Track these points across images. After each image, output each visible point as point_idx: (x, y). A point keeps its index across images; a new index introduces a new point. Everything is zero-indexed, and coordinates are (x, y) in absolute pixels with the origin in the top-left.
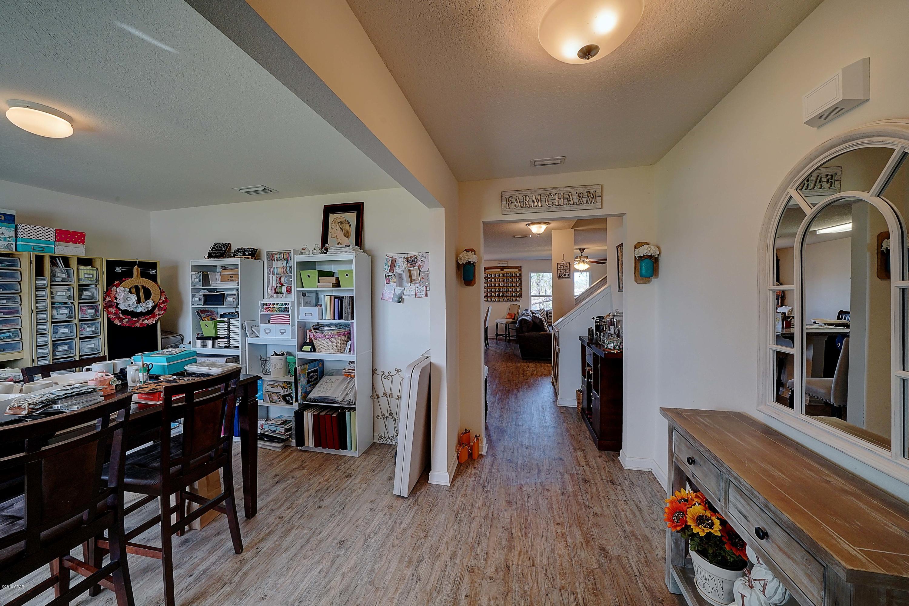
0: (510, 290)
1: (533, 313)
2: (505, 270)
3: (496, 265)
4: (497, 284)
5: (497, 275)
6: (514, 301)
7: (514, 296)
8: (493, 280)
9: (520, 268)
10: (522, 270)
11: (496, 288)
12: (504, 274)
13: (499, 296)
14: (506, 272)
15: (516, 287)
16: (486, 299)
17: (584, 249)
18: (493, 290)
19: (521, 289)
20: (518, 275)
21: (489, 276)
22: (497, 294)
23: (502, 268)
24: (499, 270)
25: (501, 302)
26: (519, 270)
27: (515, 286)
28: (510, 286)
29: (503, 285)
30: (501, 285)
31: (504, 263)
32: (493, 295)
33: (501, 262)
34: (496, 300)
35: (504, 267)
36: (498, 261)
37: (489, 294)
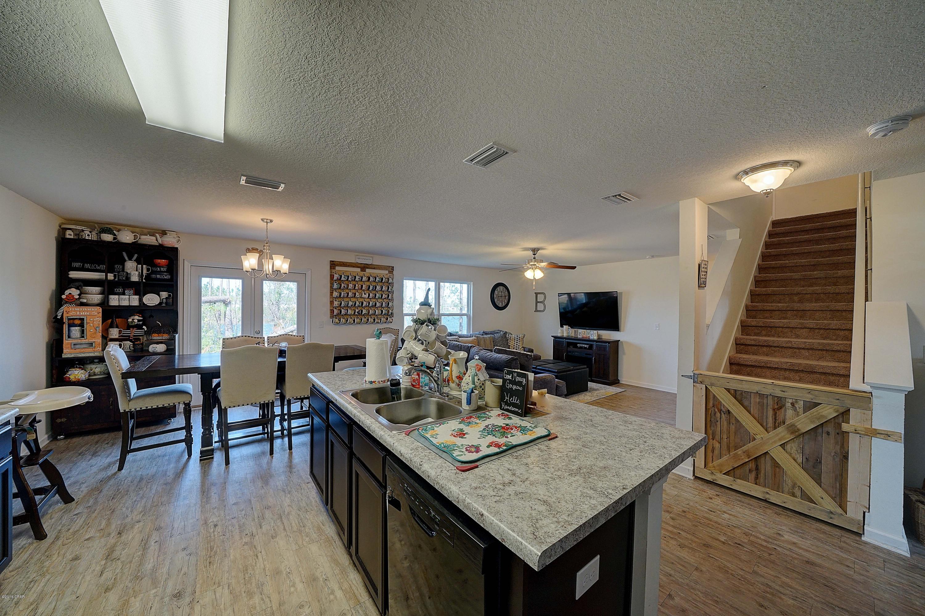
0: (378, 304)
2: (367, 270)
3: (353, 260)
4: (357, 294)
5: (357, 277)
7: (384, 315)
8: (351, 286)
9: (391, 269)
11: (355, 299)
12: (369, 278)
13: (360, 314)
14: (371, 273)
17: (538, 249)
18: (350, 303)
19: (393, 304)
21: (342, 278)
22: (357, 311)
23: (364, 267)
24: (359, 270)
25: (363, 324)
26: (389, 272)
27: (385, 299)
29: (367, 296)
30: (364, 296)
31: (367, 258)
32: (350, 312)
33: (362, 256)
34: (354, 321)
35: (367, 264)
36: (357, 254)
37: (343, 312)
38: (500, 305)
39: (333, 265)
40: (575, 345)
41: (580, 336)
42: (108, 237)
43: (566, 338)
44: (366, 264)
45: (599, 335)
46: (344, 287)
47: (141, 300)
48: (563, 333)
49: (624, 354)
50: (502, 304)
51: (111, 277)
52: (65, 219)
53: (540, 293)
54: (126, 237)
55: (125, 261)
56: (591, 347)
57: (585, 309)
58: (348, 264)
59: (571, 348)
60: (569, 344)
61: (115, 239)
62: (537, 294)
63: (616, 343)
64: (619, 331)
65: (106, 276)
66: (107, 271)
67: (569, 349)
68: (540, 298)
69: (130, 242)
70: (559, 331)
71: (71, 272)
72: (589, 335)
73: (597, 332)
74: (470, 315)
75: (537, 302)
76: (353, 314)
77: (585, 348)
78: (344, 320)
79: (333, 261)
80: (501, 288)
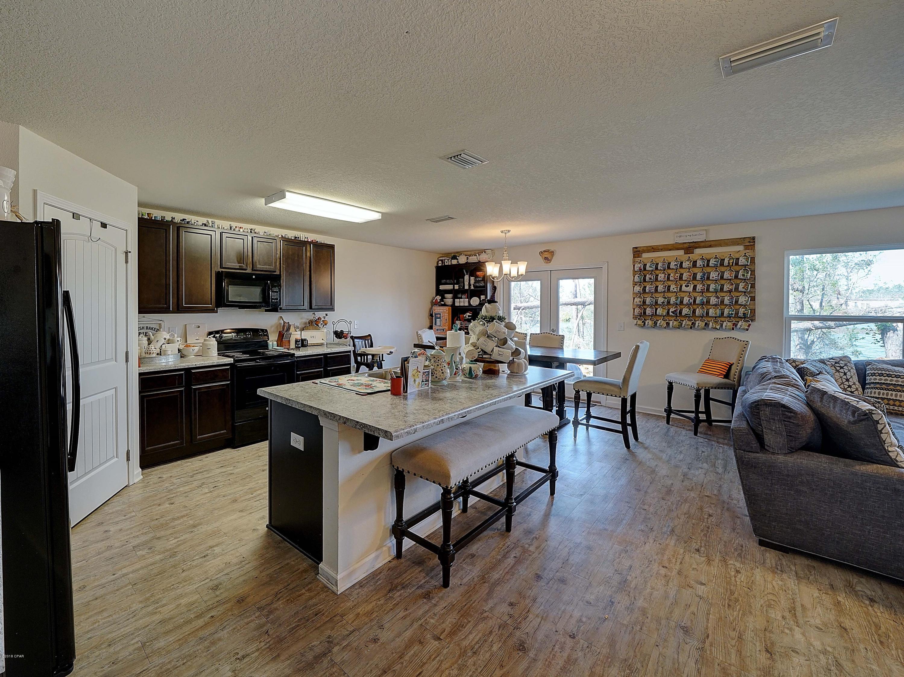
0: (713, 300)
1: (802, 372)
3: (670, 241)
4: (673, 286)
5: (674, 264)
6: (726, 330)
7: (729, 316)
8: (661, 277)
10: (758, 246)
11: (669, 295)
12: (695, 262)
13: (678, 315)
14: (701, 255)
15: (734, 294)
16: (640, 322)
18: (661, 300)
19: (753, 299)
20: (742, 261)
21: (648, 268)
22: (673, 309)
23: (689, 248)
24: (682, 252)
25: (685, 329)
26: (746, 247)
27: (730, 291)
28: (716, 291)
29: (690, 289)
30: (685, 288)
31: (696, 233)
32: (660, 311)
33: (686, 232)
34: (668, 324)
35: (695, 242)
36: (677, 231)
37: (649, 311)
39: (637, 252)
42: (454, 262)
44: (693, 242)
46: (651, 279)
47: (469, 302)
51: (457, 287)
52: (440, 254)
54: (462, 260)
55: (465, 275)
58: (660, 248)
61: (458, 262)
65: (454, 287)
66: (454, 284)
69: (464, 263)
71: (440, 286)
76: (664, 314)
78: (650, 322)
79: (636, 248)
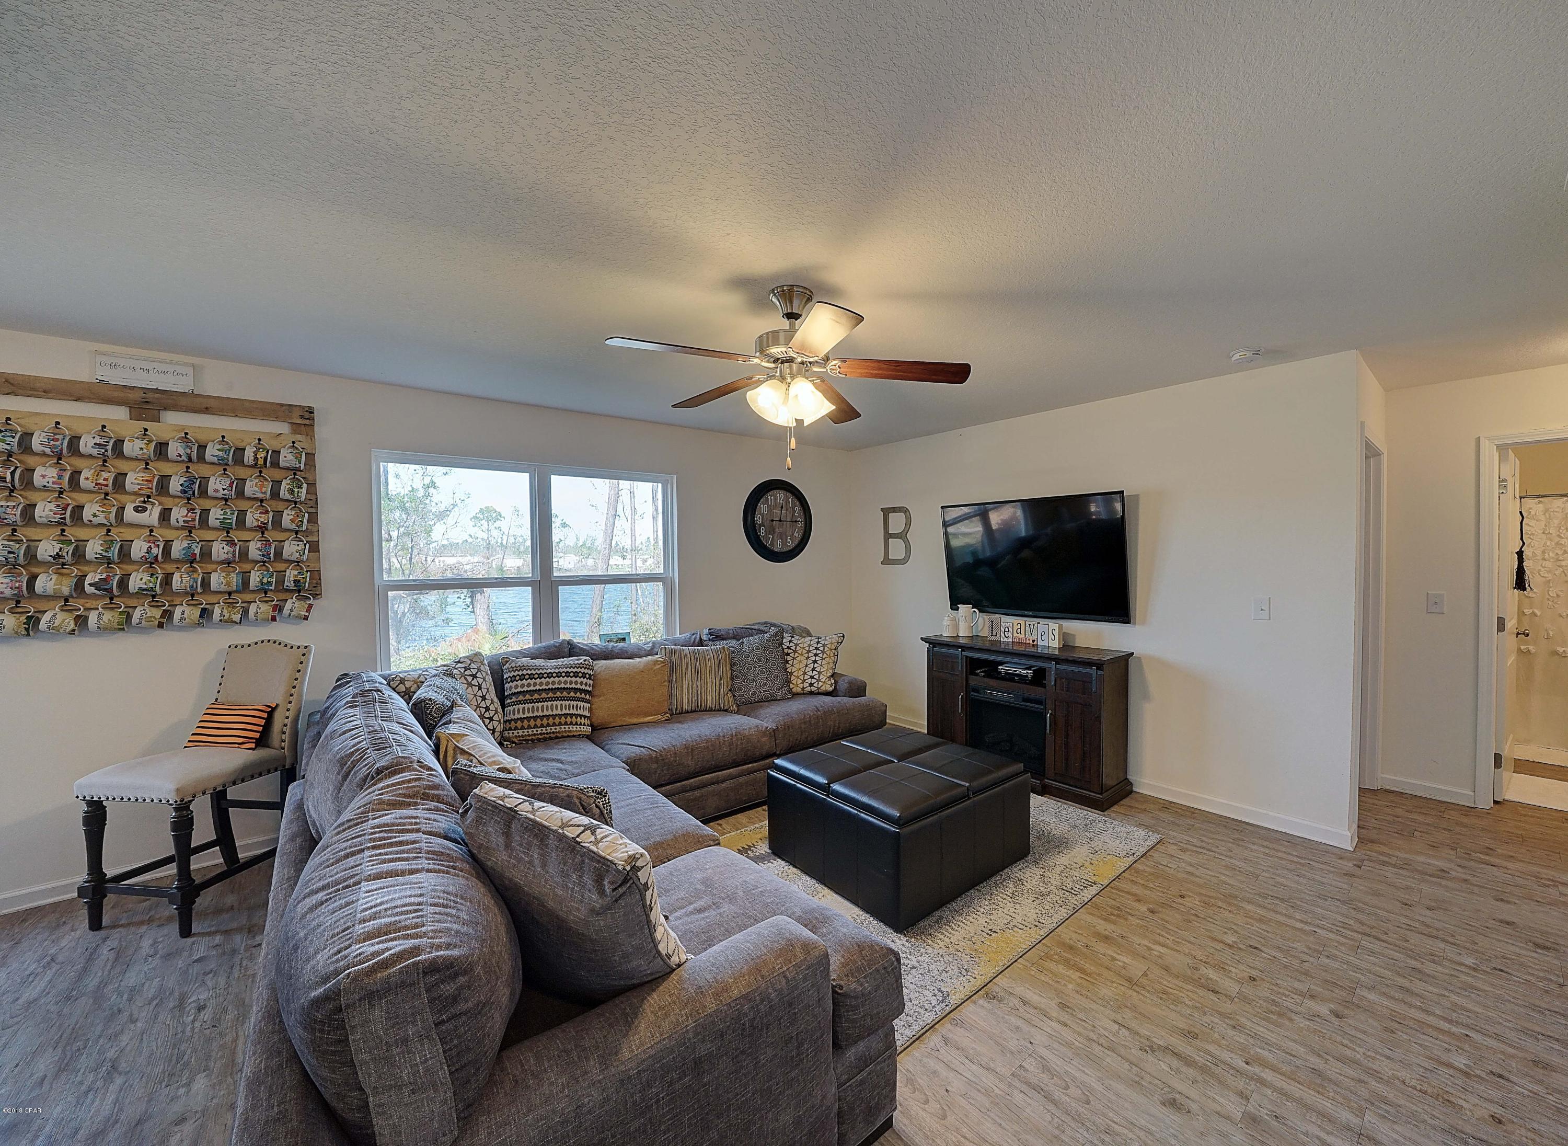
0: (220, 550)
6: (256, 622)
7: (263, 589)
8: (46, 475)
9: (302, 419)
10: (320, 431)
11: (81, 532)
12: (163, 445)
13: (116, 591)
14: (181, 428)
15: (271, 535)
19: (315, 547)
20: (287, 458)
23: (144, 404)
24: (120, 412)
25: (141, 629)
26: (296, 429)
27: (262, 528)
28: (226, 527)
29: (151, 517)
32: (46, 583)
34: (81, 621)
35: (163, 392)
38: (778, 547)
40: (991, 668)
41: (1006, 639)
43: (964, 648)
44: (157, 391)
45: (1065, 636)
48: (956, 627)
49: (1146, 696)
50: (784, 543)
53: (895, 510)
56: (1040, 676)
57: (1026, 553)
59: (979, 679)
60: (973, 665)
62: (886, 512)
63: (1123, 662)
64: (1128, 622)
67: (974, 681)
68: (897, 523)
70: (946, 622)
72: (1034, 637)
73: (1060, 627)
74: (672, 579)
75: (888, 536)
76: (66, 592)
77: (1023, 678)
78: (12, 620)
80: (781, 495)
